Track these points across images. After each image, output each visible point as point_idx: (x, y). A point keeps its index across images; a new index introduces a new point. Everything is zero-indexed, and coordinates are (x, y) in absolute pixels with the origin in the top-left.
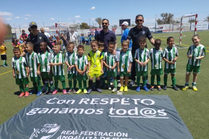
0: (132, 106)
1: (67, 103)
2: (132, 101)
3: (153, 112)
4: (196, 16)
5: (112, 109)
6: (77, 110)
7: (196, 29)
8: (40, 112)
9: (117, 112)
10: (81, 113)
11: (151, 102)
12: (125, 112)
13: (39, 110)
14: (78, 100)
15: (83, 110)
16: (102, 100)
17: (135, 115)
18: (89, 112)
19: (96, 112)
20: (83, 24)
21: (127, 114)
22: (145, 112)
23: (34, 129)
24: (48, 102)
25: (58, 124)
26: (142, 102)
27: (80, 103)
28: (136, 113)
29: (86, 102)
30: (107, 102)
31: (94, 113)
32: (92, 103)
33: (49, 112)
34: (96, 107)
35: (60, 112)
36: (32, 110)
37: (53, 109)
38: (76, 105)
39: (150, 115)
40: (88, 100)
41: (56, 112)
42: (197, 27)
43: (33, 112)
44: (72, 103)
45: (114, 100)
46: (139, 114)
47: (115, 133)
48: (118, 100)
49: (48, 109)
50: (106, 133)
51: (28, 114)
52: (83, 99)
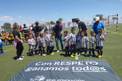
0: (85, 65)
1: (47, 64)
2: (84, 63)
3: (97, 68)
4: (117, 15)
5: (73, 68)
6: (53, 68)
7: (117, 23)
8: (32, 70)
9: (77, 69)
10: (56, 70)
11: (96, 63)
12: (81, 69)
13: (32, 69)
14: (53, 63)
15: (57, 68)
16: (67, 63)
17: (87, 71)
18: (60, 69)
19: (64, 69)
20: (51, 22)
21: (83, 70)
22: (93, 69)
23: (31, 79)
24: (36, 64)
25: (44, 76)
26: (90, 63)
27: (55, 64)
28: (88, 69)
29: (58, 64)
30: (70, 64)
31: (64, 70)
32: (61, 64)
33: (38, 70)
34: (64, 66)
35: (44, 70)
36: (28, 69)
37: (40, 68)
38: (53, 66)
39: (96, 70)
40: (59, 63)
41: (41, 70)
42: (118, 21)
43: (29, 70)
44: (50, 65)
45: (74, 63)
46: (90, 70)
47: (77, 80)
48: (77, 63)
49: (37, 68)
50: (72, 80)
51: (26, 71)
52: (56, 62)
